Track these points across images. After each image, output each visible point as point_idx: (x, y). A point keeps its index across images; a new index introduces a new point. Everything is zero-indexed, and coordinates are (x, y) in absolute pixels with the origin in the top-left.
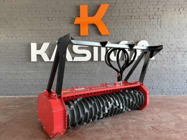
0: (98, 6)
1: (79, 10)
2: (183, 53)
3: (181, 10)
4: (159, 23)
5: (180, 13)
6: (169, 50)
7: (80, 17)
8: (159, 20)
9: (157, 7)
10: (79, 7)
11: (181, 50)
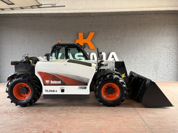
0: (89, 34)
1: (78, 35)
2: (135, 59)
3: (134, 35)
4: (122, 43)
5: (133, 37)
6: (127, 57)
7: (78, 39)
8: (122, 41)
9: (121, 34)
10: (78, 34)
11: (133, 57)
